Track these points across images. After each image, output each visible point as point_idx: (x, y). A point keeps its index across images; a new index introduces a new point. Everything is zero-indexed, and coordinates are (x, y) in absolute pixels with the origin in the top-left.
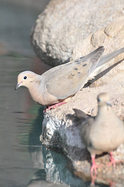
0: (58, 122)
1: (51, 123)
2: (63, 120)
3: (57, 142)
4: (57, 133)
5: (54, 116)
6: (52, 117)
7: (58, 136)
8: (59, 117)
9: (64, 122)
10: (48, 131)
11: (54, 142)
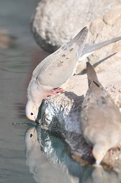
0: (57, 108)
1: (50, 108)
2: (62, 106)
3: (55, 127)
6: (51, 103)
7: (56, 122)
8: (57, 103)
10: (47, 117)
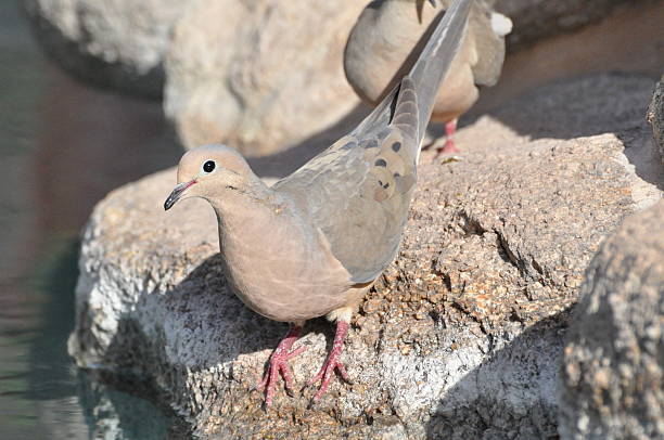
0: (132, 285)
1: (108, 288)
2: (149, 277)
3: (130, 356)
4: (128, 325)
5: (114, 262)
6: (110, 268)
7: (134, 335)
8: (134, 267)
9: (154, 281)
10: (97, 320)
11: (122, 358)
